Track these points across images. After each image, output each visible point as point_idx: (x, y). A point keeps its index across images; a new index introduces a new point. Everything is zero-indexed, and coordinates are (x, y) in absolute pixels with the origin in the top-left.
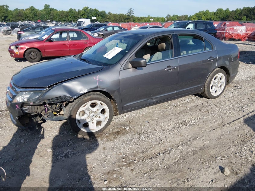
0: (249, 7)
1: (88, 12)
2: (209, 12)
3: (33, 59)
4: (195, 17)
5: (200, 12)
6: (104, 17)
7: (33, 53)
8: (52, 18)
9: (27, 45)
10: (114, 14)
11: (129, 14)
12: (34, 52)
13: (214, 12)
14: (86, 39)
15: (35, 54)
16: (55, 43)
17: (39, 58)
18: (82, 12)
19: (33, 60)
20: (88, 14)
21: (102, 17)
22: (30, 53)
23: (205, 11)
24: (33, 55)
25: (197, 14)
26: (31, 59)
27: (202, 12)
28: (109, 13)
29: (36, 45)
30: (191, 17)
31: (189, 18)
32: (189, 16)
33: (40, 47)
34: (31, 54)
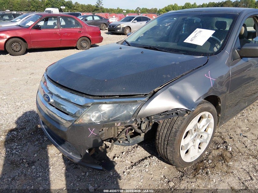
0: (214, 3)
1: (52, 2)
2: (177, 5)
3: (16, 51)
4: (164, 10)
5: (169, 6)
6: (71, 8)
7: (16, 44)
8: (11, 8)
9: (8, 34)
10: (81, 5)
11: (98, 5)
12: (17, 42)
13: (182, 6)
14: (79, 27)
15: (19, 45)
16: (43, 31)
17: (23, 50)
18: (46, 2)
19: (16, 53)
20: (52, 4)
21: (68, 7)
22: (12, 43)
23: (173, 5)
24: (16, 46)
25: (166, 8)
26: (13, 52)
27: (171, 6)
28: (76, 3)
29: (20, 34)
30: (160, 11)
31: (159, 11)
32: (158, 10)
33: (25, 36)
34: (13, 45)
